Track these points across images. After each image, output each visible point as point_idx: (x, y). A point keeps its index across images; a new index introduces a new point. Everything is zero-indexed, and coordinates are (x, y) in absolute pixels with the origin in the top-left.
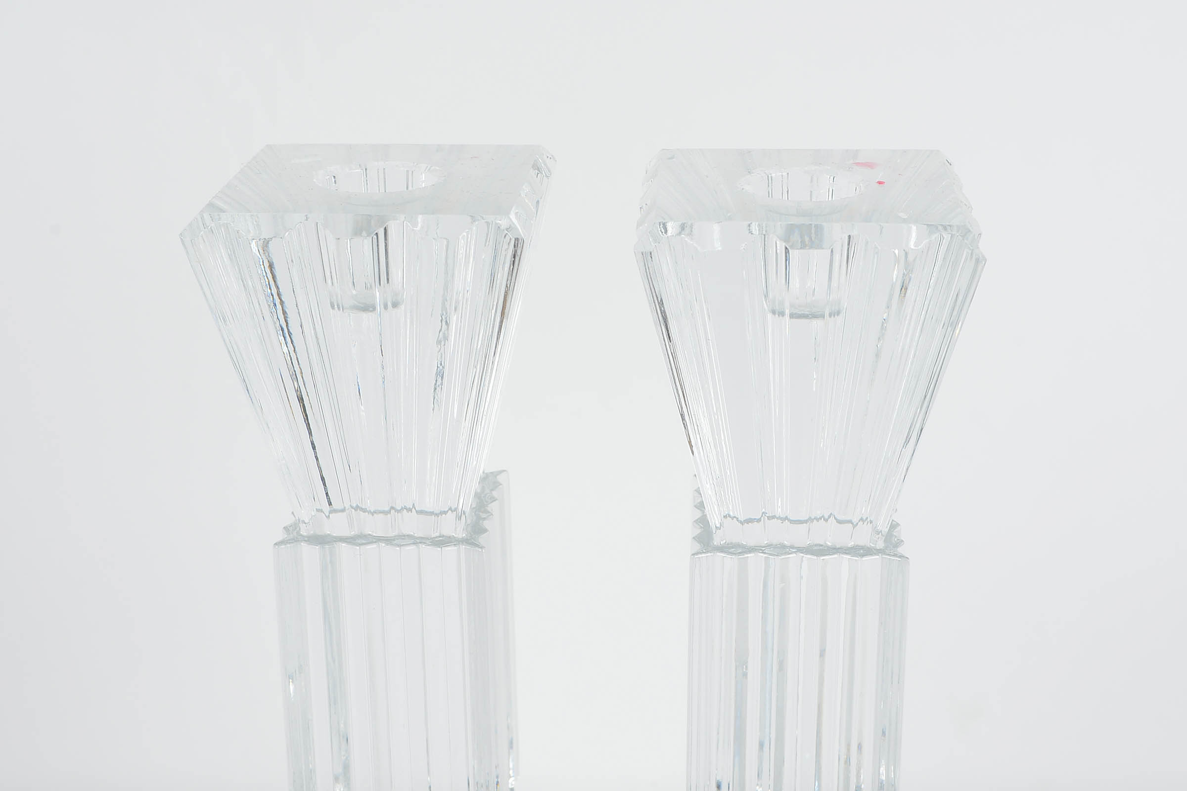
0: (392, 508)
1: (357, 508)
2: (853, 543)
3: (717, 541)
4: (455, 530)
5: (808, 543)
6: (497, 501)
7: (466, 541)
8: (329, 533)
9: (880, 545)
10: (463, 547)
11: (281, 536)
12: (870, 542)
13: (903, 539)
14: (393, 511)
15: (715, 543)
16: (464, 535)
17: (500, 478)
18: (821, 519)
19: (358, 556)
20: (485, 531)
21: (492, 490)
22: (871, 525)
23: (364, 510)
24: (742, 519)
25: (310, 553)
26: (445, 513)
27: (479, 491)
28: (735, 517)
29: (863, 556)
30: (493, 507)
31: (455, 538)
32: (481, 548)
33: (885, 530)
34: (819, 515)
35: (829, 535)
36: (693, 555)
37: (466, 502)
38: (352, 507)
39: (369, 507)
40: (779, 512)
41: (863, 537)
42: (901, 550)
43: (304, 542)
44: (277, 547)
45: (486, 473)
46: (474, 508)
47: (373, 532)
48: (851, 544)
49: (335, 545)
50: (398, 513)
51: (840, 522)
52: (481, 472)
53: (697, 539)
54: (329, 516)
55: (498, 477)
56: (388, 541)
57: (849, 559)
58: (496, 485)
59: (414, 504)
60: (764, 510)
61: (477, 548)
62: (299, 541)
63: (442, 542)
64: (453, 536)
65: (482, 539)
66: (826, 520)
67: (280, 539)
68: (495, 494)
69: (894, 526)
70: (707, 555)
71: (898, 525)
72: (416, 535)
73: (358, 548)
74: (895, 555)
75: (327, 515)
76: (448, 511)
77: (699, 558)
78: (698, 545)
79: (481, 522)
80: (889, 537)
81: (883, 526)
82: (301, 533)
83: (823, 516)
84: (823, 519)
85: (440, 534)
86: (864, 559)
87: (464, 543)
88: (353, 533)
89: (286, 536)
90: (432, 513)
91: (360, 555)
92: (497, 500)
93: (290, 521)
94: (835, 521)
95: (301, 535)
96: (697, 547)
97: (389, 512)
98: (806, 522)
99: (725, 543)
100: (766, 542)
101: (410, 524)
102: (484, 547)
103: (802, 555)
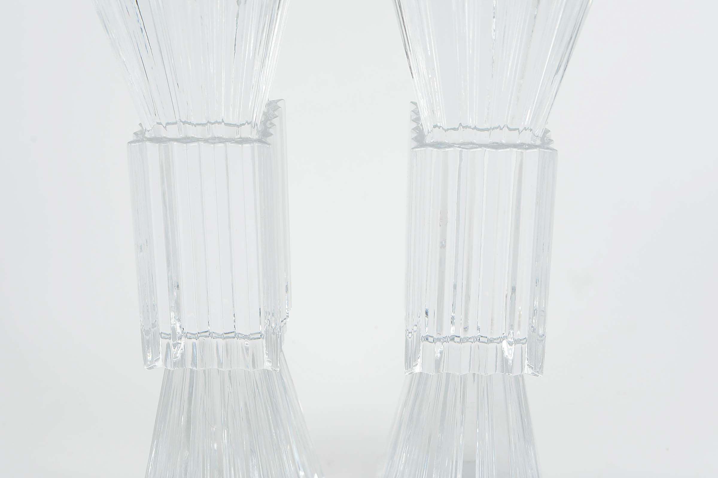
0: (208, 122)
1: (184, 123)
2: (519, 141)
3: (428, 140)
4: (251, 134)
5: (490, 141)
6: (278, 118)
7: (259, 141)
8: (165, 135)
9: (538, 142)
10: (257, 144)
11: (132, 138)
12: (531, 141)
13: (553, 139)
14: (208, 124)
15: (427, 142)
16: (257, 137)
17: (279, 104)
18: (498, 128)
19: (186, 150)
20: (272, 134)
21: (274, 111)
22: (531, 132)
23: (190, 123)
24: (446, 128)
25: (152, 148)
26: (243, 124)
27: (266, 111)
28: (441, 127)
29: (527, 149)
30: (275, 121)
31: (251, 139)
32: (269, 144)
33: (541, 134)
34: (497, 125)
35: (504, 137)
36: (413, 148)
37: (258, 116)
38: (181, 121)
39: (193, 121)
40: (470, 123)
41: (526, 138)
42: (551, 146)
43: (148, 141)
44: (130, 145)
45: (270, 101)
46: (263, 121)
47: (195, 135)
48: (518, 142)
49: (169, 144)
50: (212, 125)
51: (510, 130)
52: (267, 100)
53: (415, 139)
54: (166, 127)
55: (278, 103)
56: (206, 141)
57: (516, 151)
58: (277, 108)
59: (223, 120)
60: (460, 122)
61: (266, 145)
62: (144, 141)
63: (243, 141)
64: (249, 137)
65: (269, 139)
66: (501, 129)
67: (132, 140)
68: (276, 113)
69: (547, 131)
70: (421, 149)
71: (549, 131)
72: (224, 137)
73: (185, 145)
74: (548, 148)
75: (165, 126)
76: (245, 123)
77: (416, 151)
78: (416, 143)
79: (268, 129)
80: (542, 139)
81: (539, 132)
82: (146, 136)
83: (499, 126)
84: (499, 129)
85: (240, 137)
86: (527, 151)
87: (257, 142)
88: (182, 135)
89: (136, 138)
90: (235, 125)
91: (187, 150)
92: (278, 116)
93: (138, 129)
94: (508, 129)
95: (146, 138)
96: (415, 144)
97: (206, 124)
98: (487, 130)
99: (434, 141)
100: (461, 141)
101: (220, 131)
102: (271, 144)
103: (485, 149)
